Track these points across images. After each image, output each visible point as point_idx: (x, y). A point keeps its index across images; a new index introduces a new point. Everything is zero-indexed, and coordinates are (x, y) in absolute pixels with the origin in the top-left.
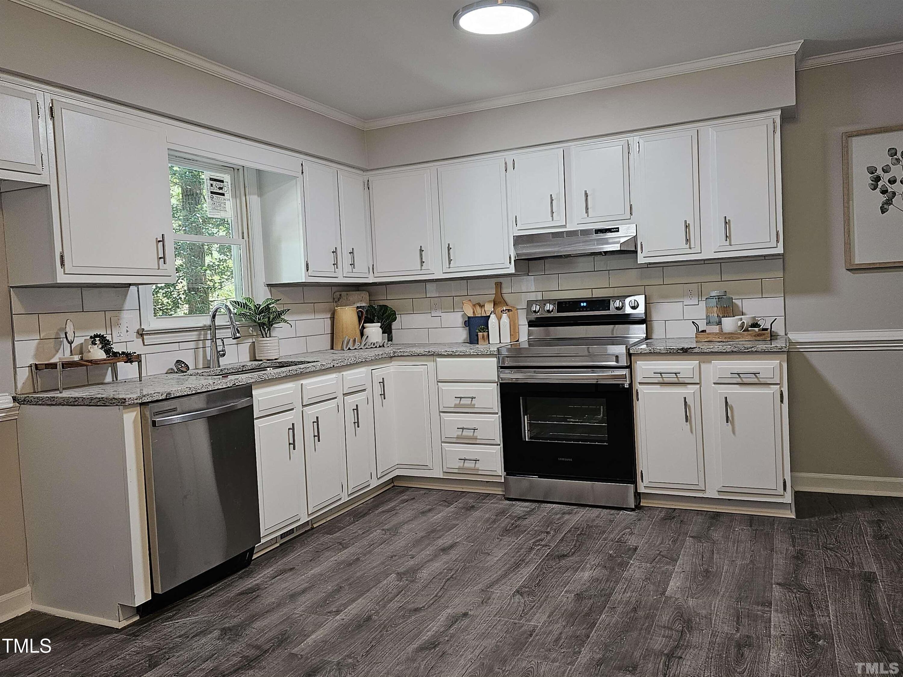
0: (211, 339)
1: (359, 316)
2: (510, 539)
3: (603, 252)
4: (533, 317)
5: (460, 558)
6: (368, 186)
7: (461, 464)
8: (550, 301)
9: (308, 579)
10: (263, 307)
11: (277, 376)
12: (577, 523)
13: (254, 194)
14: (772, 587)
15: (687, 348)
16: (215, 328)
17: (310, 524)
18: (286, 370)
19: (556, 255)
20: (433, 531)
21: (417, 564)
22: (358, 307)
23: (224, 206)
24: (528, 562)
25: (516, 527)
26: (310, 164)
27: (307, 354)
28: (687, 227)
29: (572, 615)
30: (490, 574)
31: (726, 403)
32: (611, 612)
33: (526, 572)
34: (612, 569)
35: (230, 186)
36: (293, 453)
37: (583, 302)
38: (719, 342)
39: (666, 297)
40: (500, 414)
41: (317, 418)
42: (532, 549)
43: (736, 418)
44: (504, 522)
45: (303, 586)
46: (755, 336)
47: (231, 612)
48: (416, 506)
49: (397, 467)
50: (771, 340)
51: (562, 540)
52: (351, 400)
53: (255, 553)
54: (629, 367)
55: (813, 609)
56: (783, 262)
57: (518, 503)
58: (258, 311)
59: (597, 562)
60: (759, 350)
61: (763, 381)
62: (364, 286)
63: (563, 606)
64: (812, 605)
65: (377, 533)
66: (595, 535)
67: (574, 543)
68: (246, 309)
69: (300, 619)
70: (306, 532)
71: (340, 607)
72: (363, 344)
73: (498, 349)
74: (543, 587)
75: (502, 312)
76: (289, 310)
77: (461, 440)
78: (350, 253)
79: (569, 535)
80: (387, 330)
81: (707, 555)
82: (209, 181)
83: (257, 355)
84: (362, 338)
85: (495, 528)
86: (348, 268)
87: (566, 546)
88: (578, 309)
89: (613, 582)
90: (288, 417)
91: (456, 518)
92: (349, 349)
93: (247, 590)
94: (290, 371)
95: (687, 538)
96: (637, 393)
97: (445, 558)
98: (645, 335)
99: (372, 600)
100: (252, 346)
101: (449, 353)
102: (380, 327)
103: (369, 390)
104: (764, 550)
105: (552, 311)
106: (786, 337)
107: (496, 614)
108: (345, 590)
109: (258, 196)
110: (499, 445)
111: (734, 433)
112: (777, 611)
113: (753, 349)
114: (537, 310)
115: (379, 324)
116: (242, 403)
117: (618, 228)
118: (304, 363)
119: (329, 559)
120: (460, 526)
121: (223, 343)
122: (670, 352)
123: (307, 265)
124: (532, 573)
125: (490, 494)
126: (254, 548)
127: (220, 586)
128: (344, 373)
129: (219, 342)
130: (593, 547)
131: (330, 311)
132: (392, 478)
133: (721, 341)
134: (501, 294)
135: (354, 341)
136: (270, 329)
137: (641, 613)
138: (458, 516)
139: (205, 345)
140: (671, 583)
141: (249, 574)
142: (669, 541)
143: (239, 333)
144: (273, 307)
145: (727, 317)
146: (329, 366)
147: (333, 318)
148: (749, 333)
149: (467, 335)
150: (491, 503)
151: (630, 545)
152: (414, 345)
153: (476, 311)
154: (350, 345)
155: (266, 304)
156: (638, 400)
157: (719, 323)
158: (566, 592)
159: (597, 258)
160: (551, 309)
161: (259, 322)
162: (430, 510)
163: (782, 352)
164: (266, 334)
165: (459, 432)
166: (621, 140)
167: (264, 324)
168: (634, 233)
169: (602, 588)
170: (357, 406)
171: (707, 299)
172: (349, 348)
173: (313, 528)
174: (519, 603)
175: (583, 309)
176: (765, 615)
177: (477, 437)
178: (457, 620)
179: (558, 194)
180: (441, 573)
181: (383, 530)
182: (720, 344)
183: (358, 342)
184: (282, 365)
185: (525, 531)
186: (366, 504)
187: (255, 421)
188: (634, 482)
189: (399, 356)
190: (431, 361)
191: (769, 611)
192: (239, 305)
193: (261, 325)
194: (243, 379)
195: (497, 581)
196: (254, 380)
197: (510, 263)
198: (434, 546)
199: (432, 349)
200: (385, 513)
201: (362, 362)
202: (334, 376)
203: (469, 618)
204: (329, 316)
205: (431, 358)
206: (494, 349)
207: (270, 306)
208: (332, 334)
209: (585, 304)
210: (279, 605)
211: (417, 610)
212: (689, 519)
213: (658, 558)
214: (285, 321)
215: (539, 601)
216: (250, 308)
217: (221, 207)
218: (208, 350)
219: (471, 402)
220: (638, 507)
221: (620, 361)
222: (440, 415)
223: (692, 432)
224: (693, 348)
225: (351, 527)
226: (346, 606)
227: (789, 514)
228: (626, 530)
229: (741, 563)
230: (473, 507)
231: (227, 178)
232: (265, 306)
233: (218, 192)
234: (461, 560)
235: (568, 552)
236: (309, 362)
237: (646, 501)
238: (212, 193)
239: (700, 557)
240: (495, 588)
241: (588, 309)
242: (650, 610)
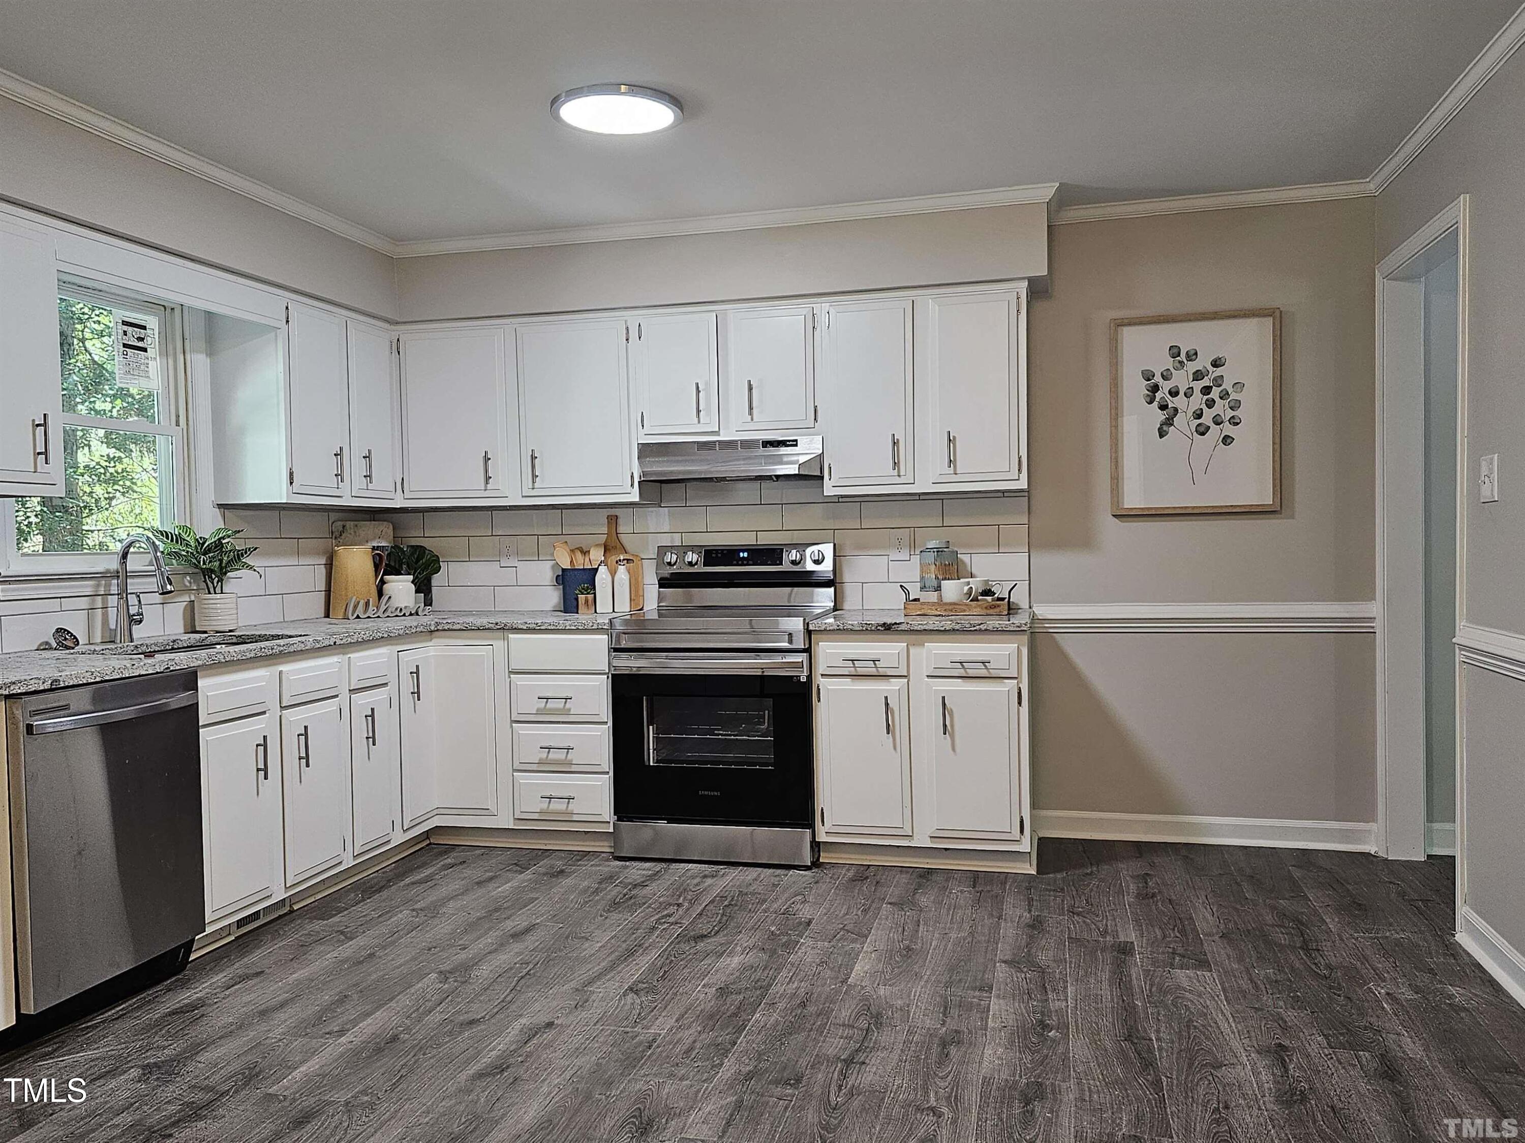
0: (118, 594)
1: (374, 563)
2: (621, 916)
3: (775, 476)
4: (667, 572)
5: (540, 947)
6: (397, 347)
7: (544, 805)
8: (693, 548)
9: (289, 987)
10: (212, 543)
11: (239, 656)
12: (725, 889)
13: (201, 352)
14: (994, 967)
15: (890, 624)
16: (127, 576)
17: (287, 903)
18: (254, 647)
19: (703, 476)
20: (496, 910)
21: (472, 958)
22: (374, 547)
23: (146, 369)
24: (647, 948)
25: (631, 898)
26: (301, 309)
27: (285, 625)
28: (895, 443)
29: (711, 1017)
30: (590, 966)
31: (944, 704)
32: (769, 1010)
33: (644, 962)
34: (773, 952)
35: (157, 336)
36: (263, 783)
37: (743, 551)
38: (936, 616)
39: (863, 547)
40: (610, 724)
41: (306, 727)
42: (654, 929)
43: (956, 728)
44: (613, 891)
45: (280, 998)
46: (986, 608)
47: (158, 1040)
48: (468, 872)
49: (435, 812)
50: (1009, 614)
51: (700, 914)
52: (363, 700)
53: (195, 951)
54: (808, 650)
55: (1046, 992)
56: (1029, 502)
57: (635, 864)
58: (201, 549)
59: (751, 943)
60: (990, 628)
61: (994, 673)
62: (386, 513)
63: (699, 1004)
64: (1046, 988)
65: (403, 916)
66: (750, 906)
67: (718, 918)
68: (181, 544)
69: (279, 1046)
70: (280, 917)
71: (346, 1024)
72: (382, 610)
73: (610, 620)
74: (669, 981)
75: (617, 562)
76: (256, 548)
77: (546, 767)
78: (364, 457)
79: (711, 907)
80: (423, 587)
81: (910, 927)
82: (120, 326)
83: (197, 623)
84: (379, 599)
85: (597, 901)
86: (359, 482)
87: (707, 923)
88: (735, 562)
89: (773, 970)
90: (257, 726)
91: (535, 889)
92: (358, 617)
93: (182, 1007)
94: (261, 649)
95: (884, 905)
96: (819, 690)
97: (517, 947)
98: (832, 604)
99: (398, 1013)
100: (189, 608)
101: (531, 626)
102: (412, 582)
103: (392, 688)
104: (989, 918)
105: (696, 563)
106: (1031, 610)
107: (597, 1022)
108: (353, 1000)
109: (207, 355)
110: (608, 773)
111: (954, 749)
112: (998, 997)
113: (981, 626)
114: (673, 561)
115: (411, 577)
116: (177, 700)
117: (796, 441)
118: (282, 638)
119: (323, 956)
120: (541, 901)
121: (140, 601)
122: (867, 629)
123: (291, 474)
124: (653, 963)
125: (590, 852)
126: (192, 941)
127: (134, 1003)
128: (351, 655)
129: (133, 600)
130: (747, 922)
131: (324, 553)
132: (427, 831)
133: (939, 615)
134: (617, 534)
135: (367, 604)
136: (222, 580)
137: (812, 1009)
138: (537, 886)
139: (107, 604)
140: (857, 967)
141: (184, 984)
142: (857, 911)
143: (171, 584)
144: (228, 543)
145: (949, 579)
146: (327, 643)
147: (330, 566)
148: (979, 603)
149: (560, 599)
150: (592, 866)
151: (802, 918)
152: (470, 613)
153: (576, 559)
154: (360, 611)
155: (217, 538)
156: (819, 701)
157: (938, 588)
158: (704, 985)
159: (765, 484)
160: (694, 561)
161: (204, 566)
162: (491, 879)
163: (1021, 633)
164: (215, 589)
165: (543, 754)
166: (802, 308)
167: (212, 571)
168: (819, 449)
169: (757, 977)
170: (373, 710)
171: (921, 552)
172: (358, 615)
173: (291, 911)
174: (632, 1004)
175: (742, 562)
176: (982, 1003)
177: (572, 760)
178: (536, 1033)
179: (707, 384)
180: (511, 969)
181: (413, 910)
182: (937, 618)
183: (373, 606)
184: (242, 640)
185: (644, 904)
186: (384, 873)
187: (201, 730)
188: (811, 826)
189: (445, 630)
190: (499, 639)
191: (988, 997)
192: (168, 538)
193: (207, 573)
194: (183, 660)
195: (599, 977)
196: (200, 663)
197: (632, 485)
198: (499, 931)
199: (503, 620)
200: (415, 886)
201: (382, 637)
202: (335, 659)
203: (555, 1028)
204: (324, 562)
205: (500, 634)
206: (604, 620)
207: (224, 542)
208: (328, 591)
209: (746, 555)
210: (241, 1027)
211: (472, 1022)
212: (889, 878)
213: (842, 933)
214: (251, 568)
215: (663, 1000)
216: (187, 544)
217: (140, 371)
218: (112, 613)
219: (565, 706)
220: (816, 864)
221: (794, 641)
222: (512, 727)
223: (895, 748)
224: (899, 624)
225: (358, 908)
226: (355, 1022)
227: (1028, 869)
228: (797, 897)
229: (956, 936)
230: (562, 871)
231: (152, 322)
232: (215, 542)
233: (136, 344)
234: (542, 948)
235: (709, 930)
236: (290, 637)
237: (827, 855)
238: (125, 345)
239: (900, 929)
240: (595, 986)
241: (751, 562)
242: (824, 1004)
